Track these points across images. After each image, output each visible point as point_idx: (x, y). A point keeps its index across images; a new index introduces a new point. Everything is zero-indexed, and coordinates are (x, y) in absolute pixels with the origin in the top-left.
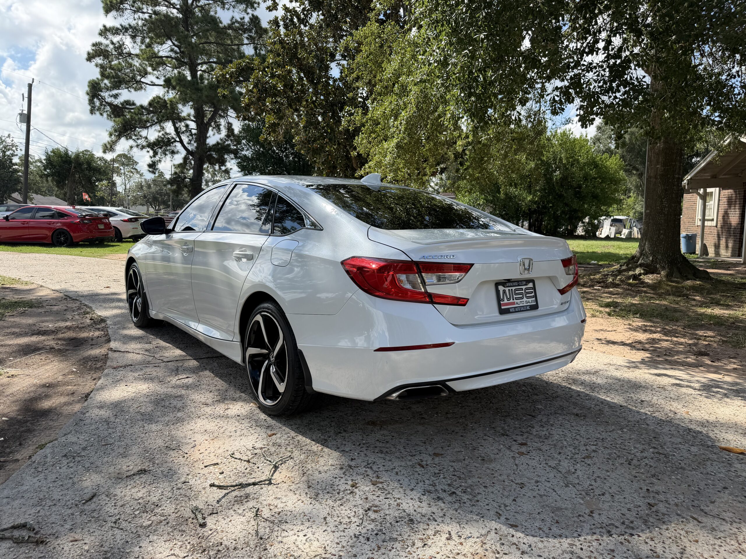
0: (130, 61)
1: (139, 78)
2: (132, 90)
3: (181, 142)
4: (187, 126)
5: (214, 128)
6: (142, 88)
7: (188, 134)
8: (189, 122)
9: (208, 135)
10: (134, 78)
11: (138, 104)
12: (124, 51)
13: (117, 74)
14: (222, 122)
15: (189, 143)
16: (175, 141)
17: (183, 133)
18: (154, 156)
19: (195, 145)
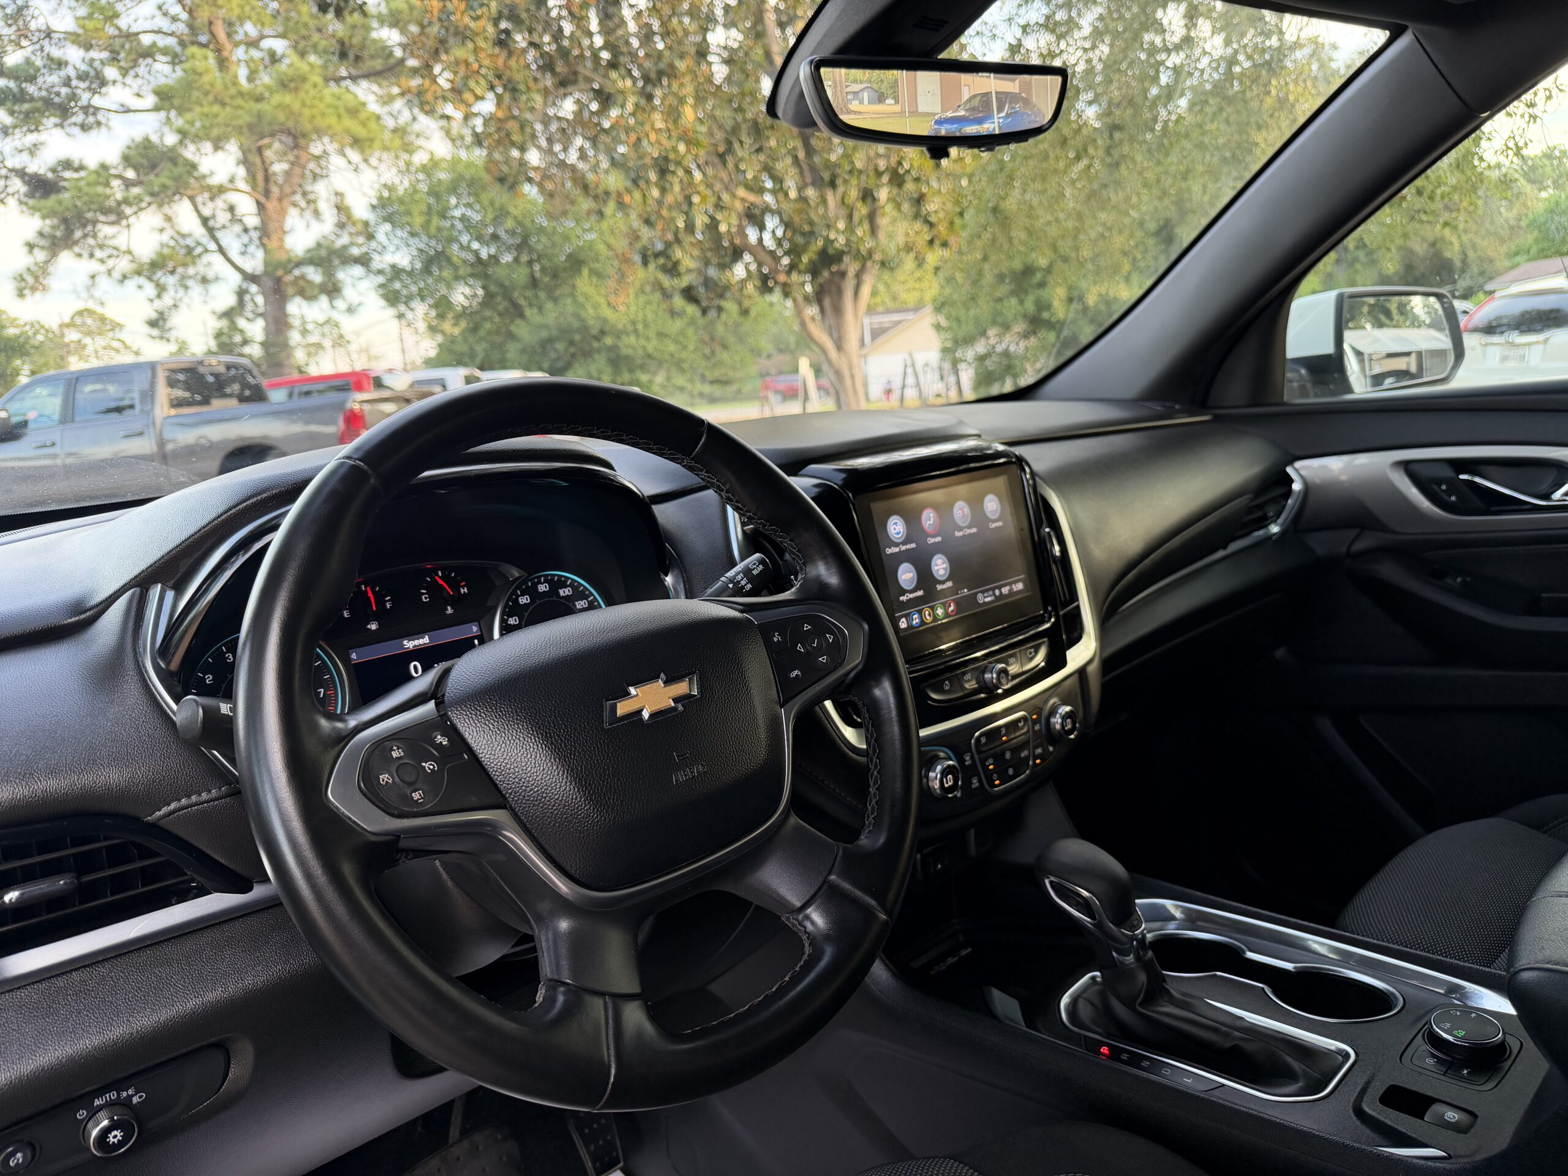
0: (56, 53)
1: (85, 97)
2: (76, 130)
3: (221, 250)
4: (231, 209)
5: (302, 210)
6: (99, 124)
7: (237, 228)
8: (232, 197)
9: (287, 227)
10: (73, 97)
11: (92, 163)
12: (33, 25)
13: (22, 91)
14: (321, 189)
15: (243, 253)
16: (206, 251)
17: (224, 227)
18: (159, 296)
19: (260, 254)
